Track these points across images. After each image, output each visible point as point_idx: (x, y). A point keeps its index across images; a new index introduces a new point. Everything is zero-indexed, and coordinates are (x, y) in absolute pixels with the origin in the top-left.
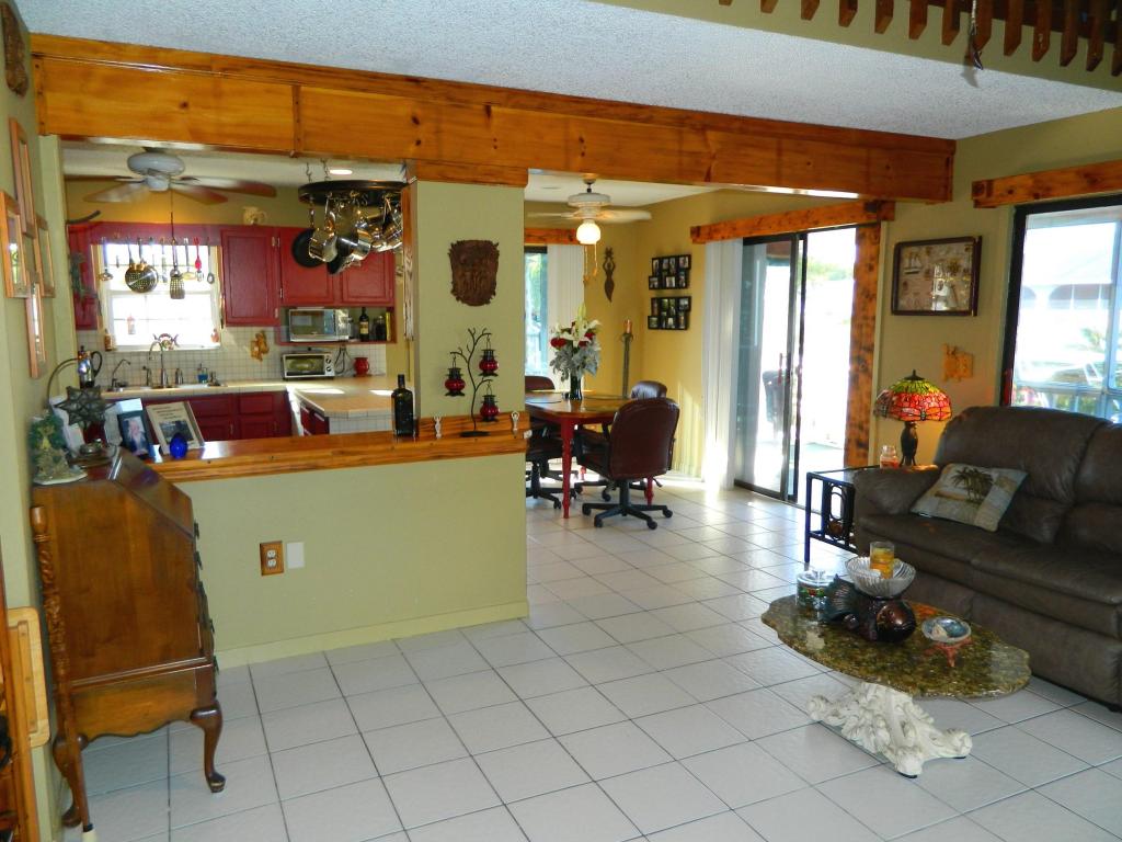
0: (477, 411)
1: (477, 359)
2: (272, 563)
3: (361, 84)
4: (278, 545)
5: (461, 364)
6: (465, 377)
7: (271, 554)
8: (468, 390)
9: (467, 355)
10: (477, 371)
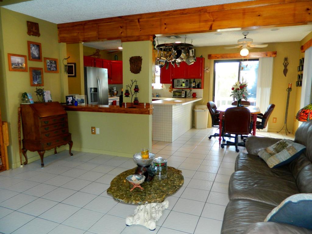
0: (133, 102)
1: (133, 87)
2: (93, 132)
3: (110, 21)
4: (94, 128)
5: (129, 89)
6: (130, 92)
7: (93, 129)
8: (130, 95)
9: (130, 86)
10: (133, 91)
